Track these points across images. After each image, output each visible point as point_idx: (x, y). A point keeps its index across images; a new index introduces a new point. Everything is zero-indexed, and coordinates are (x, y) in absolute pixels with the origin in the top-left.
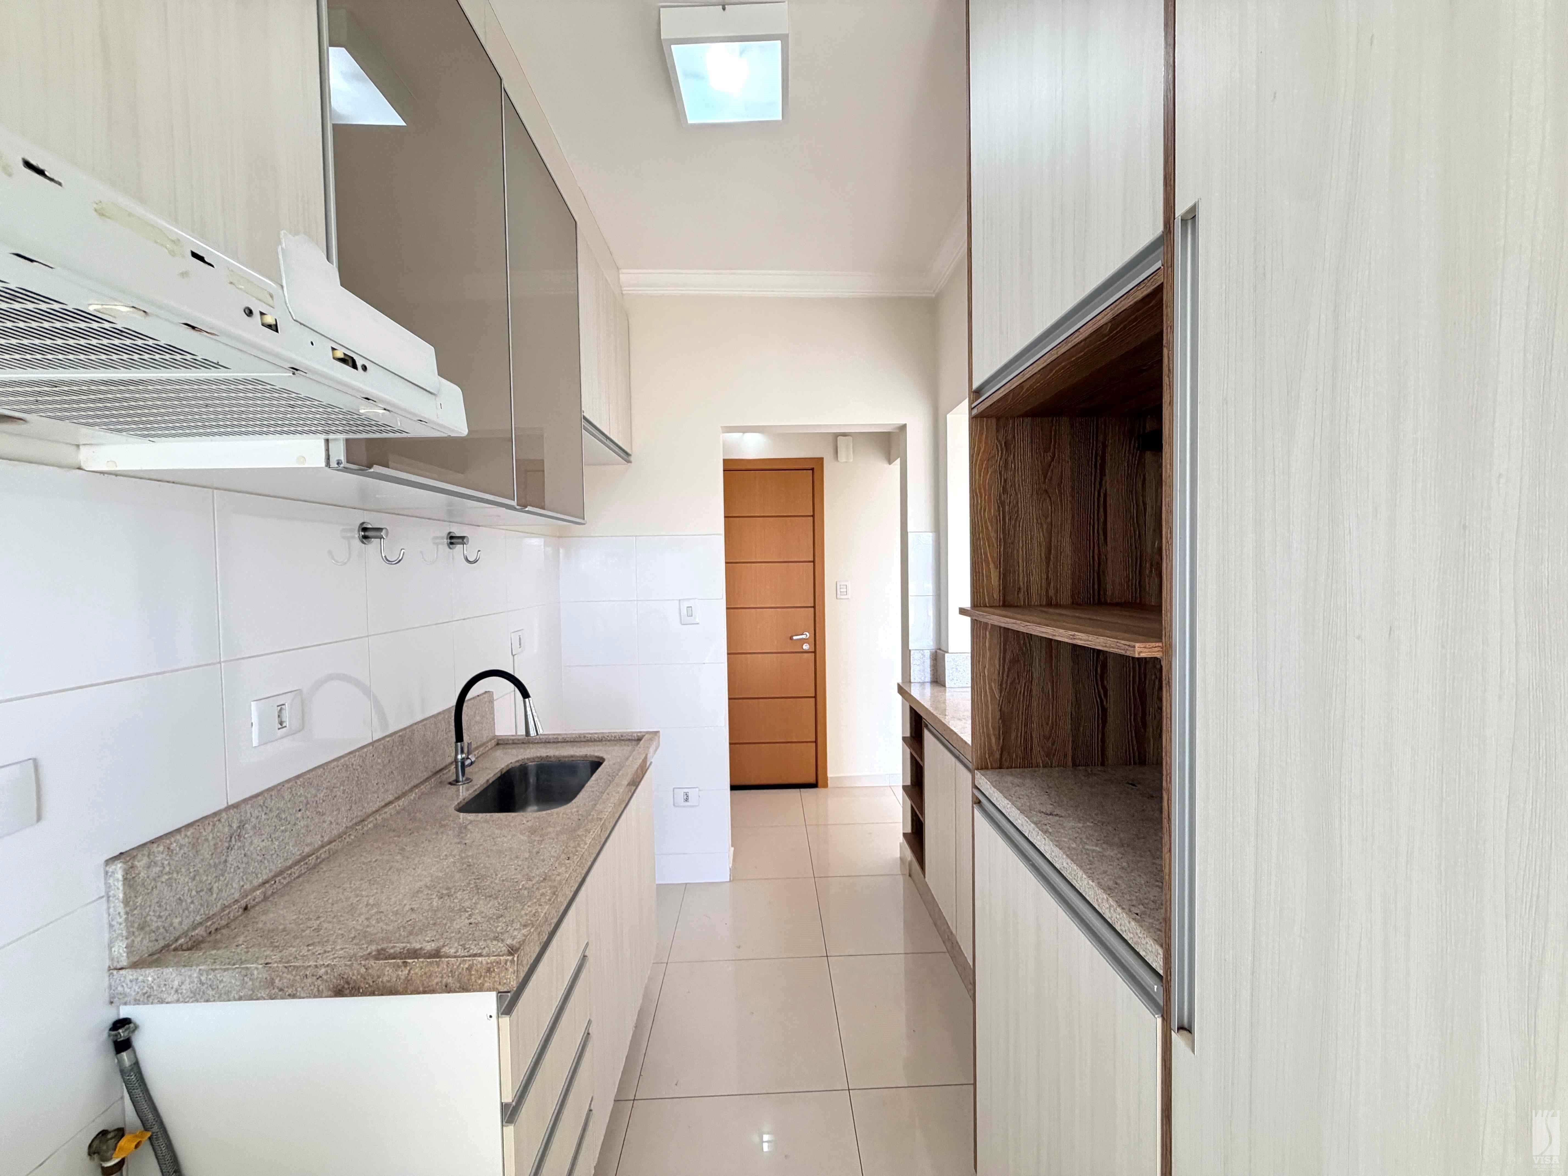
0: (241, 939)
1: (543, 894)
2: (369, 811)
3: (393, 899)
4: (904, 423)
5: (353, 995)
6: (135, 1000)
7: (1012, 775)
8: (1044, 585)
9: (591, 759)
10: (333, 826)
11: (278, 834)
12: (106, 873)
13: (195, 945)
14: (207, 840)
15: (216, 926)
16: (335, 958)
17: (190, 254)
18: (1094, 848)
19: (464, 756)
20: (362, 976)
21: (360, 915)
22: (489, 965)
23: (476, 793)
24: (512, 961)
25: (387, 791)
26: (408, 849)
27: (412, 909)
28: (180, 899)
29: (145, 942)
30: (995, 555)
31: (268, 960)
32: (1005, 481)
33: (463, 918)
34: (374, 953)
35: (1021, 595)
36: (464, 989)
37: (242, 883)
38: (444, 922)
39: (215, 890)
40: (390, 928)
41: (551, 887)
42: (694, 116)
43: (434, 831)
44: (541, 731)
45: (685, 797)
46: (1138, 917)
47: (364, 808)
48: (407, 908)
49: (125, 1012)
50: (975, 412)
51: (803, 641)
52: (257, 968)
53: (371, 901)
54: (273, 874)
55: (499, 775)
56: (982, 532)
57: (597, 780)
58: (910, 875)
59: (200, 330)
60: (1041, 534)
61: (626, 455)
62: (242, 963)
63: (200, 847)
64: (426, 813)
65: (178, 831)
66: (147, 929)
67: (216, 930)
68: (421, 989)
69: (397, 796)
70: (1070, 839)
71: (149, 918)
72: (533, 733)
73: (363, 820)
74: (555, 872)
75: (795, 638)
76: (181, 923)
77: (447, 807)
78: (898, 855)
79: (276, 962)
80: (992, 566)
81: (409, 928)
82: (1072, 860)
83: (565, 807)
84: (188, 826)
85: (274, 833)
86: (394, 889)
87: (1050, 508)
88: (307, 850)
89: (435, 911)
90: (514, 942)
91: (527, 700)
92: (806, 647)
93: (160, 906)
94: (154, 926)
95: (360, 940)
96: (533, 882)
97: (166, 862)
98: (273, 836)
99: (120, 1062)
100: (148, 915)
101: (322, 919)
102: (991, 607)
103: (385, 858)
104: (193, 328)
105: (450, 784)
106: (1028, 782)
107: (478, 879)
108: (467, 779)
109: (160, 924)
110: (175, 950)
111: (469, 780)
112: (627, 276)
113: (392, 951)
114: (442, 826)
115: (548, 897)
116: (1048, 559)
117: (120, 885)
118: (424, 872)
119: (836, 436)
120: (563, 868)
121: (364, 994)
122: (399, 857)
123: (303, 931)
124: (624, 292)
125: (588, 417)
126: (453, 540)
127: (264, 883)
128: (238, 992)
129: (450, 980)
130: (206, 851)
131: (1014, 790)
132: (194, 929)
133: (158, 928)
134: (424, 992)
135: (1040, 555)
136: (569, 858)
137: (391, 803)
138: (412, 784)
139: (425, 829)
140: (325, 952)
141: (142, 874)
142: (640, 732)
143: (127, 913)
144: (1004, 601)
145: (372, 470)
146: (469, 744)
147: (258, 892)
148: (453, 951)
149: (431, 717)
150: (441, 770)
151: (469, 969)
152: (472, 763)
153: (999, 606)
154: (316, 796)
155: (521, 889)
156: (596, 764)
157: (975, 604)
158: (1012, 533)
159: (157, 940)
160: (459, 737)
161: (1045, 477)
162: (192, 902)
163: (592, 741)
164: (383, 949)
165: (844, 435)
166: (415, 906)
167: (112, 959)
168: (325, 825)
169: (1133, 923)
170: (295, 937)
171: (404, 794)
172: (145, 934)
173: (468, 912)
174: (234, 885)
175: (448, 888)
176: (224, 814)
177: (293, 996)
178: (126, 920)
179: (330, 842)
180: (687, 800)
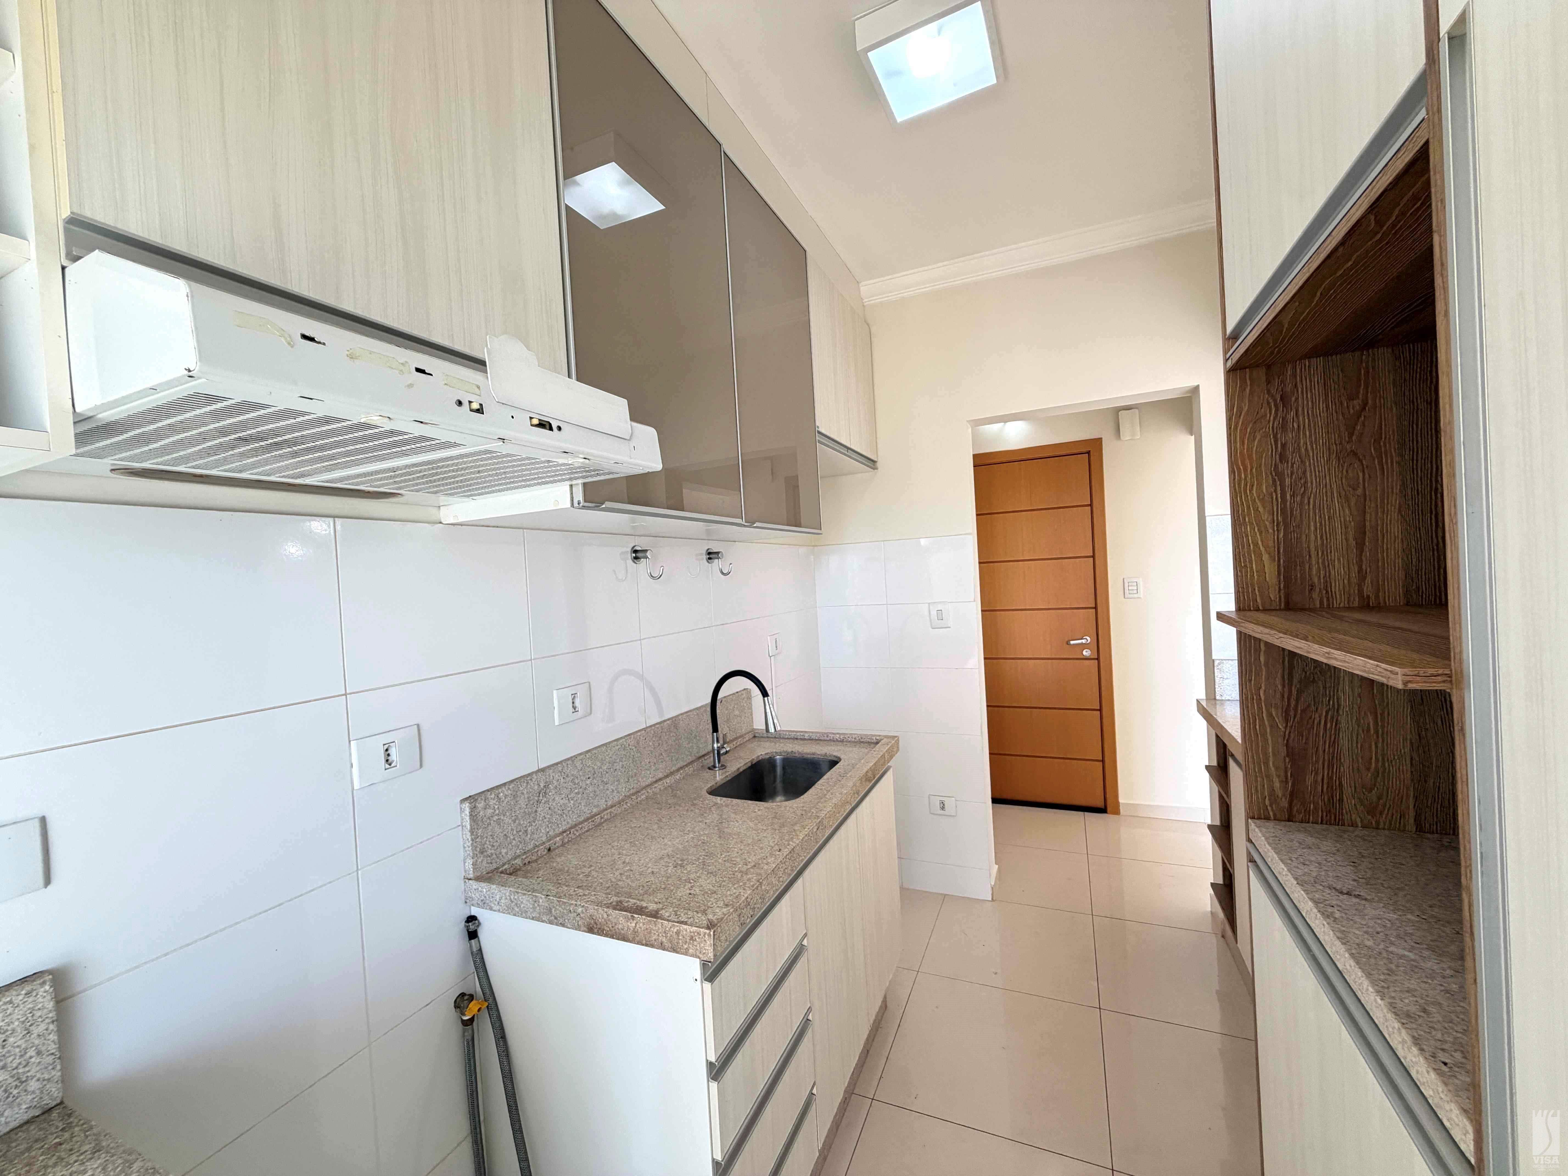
0: (541, 873)
1: (749, 880)
2: (643, 784)
3: (642, 861)
4: (1196, 384)
5: (599, 935)
6: (478, 904)
7: (1306, 831)
8: (1354, 580)
9: (830, 758)
10: (615, 794)
11: (572, 795)
12: (461, 809)
13: (514, 872)
14: (523, 793)
15: (528, 859)
16: (588, 901)
17: (414, 370)
18: (1406, 953)
19: (719, 745)
20: (605, 920)
21: (617, 869)
22: (692, 934)
23: (728, 779)
24: (709, 935)
25: (657, 769)
26: (664, 820)
27: (653, 872)
28: (505, 835)
29: (484, 863)
30: (1271, 543)
31: (549, 894)
32: (1284, 446)
33: (686, 887)
34: (614, 903)
35: (1315, 595)
36: (674, 950)
37: (548, 830)
38: (672, 888)
39: (529, 831)
40: (634, 885)
41: (757, 874)
42: (902, 112)
43: (686, 808)
44: (778, 728)
45: (942, 805)
46: (1444, 1068)
47: (639, 781)
48: (650, 870)
49: (475, 911)
50: (1229, 364)
51: (1083, 646)
52: (541, 898)
53: (627, 861)
54: (569, 826)
55: (749, 765)
56: (1249, 514)
57: (828, 779)
58: (1223, 936)
59: (426, 423)
60: (1347, 512)
61: (872, 463)
62: (533, 892)
63: (518, 799)
64: (684, 792)
65: (505, 784)
66: (485, 853)
67: (529, 862)
68: (644, 942)
69: (665, 774)
70: (1366, 932)
71: (486, 846)
72: (772, 730)
73: (638, 792)
74: (765, 861)
75: (1072, 642)
76: (507, 853)
77: (701, 789)
78: (1209, 909)
79: (553, 896)
80: (1265, 557)
81: (646, 888)
82: (1358, 963)
83: (794, 801)
84: (512, 781)
85: (570, 794)
86: (646, 852)
87: (1361, 475)
88: (595, 810)
89: (668, 878)
90: (714, 919)
91: (766, 698)
92: (1086, 653)
93: (493, 838)
94: (489, 852)
95: (612, 891)
96: (749, 867)
97: (496, 807)
98: (569, 797)
99: (471, 946)
100: (486, 843)
101: (593, 868)
102: (1265, 610)
103: (646, 825)
104: (422, 422)
105: (709, 768)
106: (1328, 845)
107: (707, 856)
108: (723, 766)
109: (493, 851)
110: (502, 872)
111: (723, 767)
112: (865, 288)
113: (626, 904)
114: (694, 805)
115: (752, 883)
116: (1360, 546)
117: (468, 818)
118: (669, 843)
119: (1117, 410)
120: (773, 859)
121: (606, 935)
122: (655, 827)
123: (579, 875)
124: (865, 304)
125: (823, 431)
126: (711, 555)
127: (564, 832)
128: (531, 913)
129: (664, 940)
130: (522, 802)
131: (1300, 851)
132: (515, 859)
133: (492, 854)
134: (646, 945)
135: (1347, 540)
136: (780, 850)
137: (660, 779)
138: (679, 766)
139: (680, 806)
140: (584, 895)
141: (481, 813)
142: (880, 736)
143: (472, 840)
144: (1287, 603)
145: (604, 506)
146: (725, 736)
147: (558, 839)
148: (667, 914)
149: (694, 709)
150: (704, 756)
151: (678, 933)
152: (727, 752)
153: (1280, 610)
154: (601, 768)
155: (736, 871)
156: (833, 763)
157: (1241, 607)
158: (1297, 513)
159: (491, 863)
160: (715, 729)
161: (1351, 435)
162: (514, 839)
163: (834, 741)
164: (621, 902)
165: (1128, 408)
166: (655, 870)
167: (465, 871)
168: (608, 792)
169: (1433, 1075)
170: (572, 879)
171: (672, 773)
172: (484, 857)
173: (691, 883)
174: (543, 831)
175: (682, 860)
176: (534, 775)
177: (563, 925)
178: (472, 844)
179: (612, 807)
180: (943, 808)
